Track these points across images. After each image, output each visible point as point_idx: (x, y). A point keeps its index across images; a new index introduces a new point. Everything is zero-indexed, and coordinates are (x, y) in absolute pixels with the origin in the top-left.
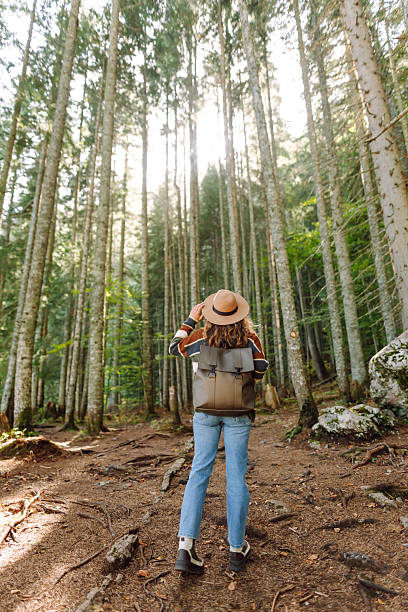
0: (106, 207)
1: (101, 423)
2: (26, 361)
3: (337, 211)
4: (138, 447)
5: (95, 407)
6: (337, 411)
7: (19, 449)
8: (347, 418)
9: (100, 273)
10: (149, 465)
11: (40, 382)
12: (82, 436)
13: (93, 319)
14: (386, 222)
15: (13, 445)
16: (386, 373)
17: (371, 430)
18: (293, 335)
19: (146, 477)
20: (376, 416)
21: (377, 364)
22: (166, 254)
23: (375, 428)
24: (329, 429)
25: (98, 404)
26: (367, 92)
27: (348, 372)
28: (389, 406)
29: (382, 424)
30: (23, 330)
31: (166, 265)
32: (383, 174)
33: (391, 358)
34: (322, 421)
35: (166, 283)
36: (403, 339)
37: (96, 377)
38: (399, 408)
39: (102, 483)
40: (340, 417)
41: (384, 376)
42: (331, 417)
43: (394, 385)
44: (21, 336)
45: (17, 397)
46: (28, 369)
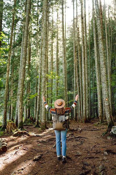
0: (45, 48)
1: (46, 126)
2: (20, 107)
5: (44, 120)
7: (19, 134)
9: (44, 73)
10: (53, 141)
11: (28, 109)
12: (40, 130)
13: (42, 90)
15: (17, 133)
18: (106, 99)
19: (50, 144)
22: (74, 56)
24: (114, 133)
30: (19, 97)
31: (74, 61)
34: (112, 130)
35: (74, 69)
37: (43, 111)
39: (39, 145)
42: (115, 129)
44: (19, 99)
45: (18, 118)
46: (21, 109)
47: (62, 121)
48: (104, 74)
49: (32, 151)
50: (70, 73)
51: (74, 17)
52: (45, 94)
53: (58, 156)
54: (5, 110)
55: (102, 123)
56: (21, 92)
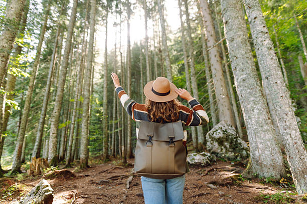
1: (87, 163)
2: (55, 135)
3: (193, 68)
4: (109, 173)
5: (84, 156)
6: (194, 155)
7: (57, 175)
8: (197, 158)
10: (118, 179)
12: (77, 170)
14: (213, 76)
15: (54, 173)
16: (213, 139)
17: (207, 162)
19: (119, 184)
20: (209, 157)
21: (209, 135)
23: (209, 162)
24: (191, 163)
25: (85, 155)
26: (206, 22)
27: (197, 138)
28: (214, 153)
29: (211, 160)
30: (54, 120)
32: (212, 56)
33: (215, 133)
34: (188, 159)
36: (219, 125)
37: (85, 142)
38: (218, 153)
39: (100, 187)
40: (195, 158)
41: (212, 141)
42: (192, 158)
43: (216, 144)
44: (52, 123)
46: (56, 139)
49: (99, 197)
52: (87, 120)
54: (21, 142)
56: (57, 114)
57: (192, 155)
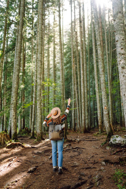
0: (41, 54)
1: (42, 137)
2: (14, 117)
4: (49, 146)
5: (39, 131)
6: (116, 137)
7: (13, 145)
8: (119, 139)
9: (40, 81)
11: (22, 119)
12: (35, 142)
13: (37, 99)
18: (106, 108)
19: (46, 155)
24: (113, 143)
30: (13, 106)
34: (112, 140)
40: (117, 139)
42: (114, 139)
44: (12, 108)
45: (12, 129)
46: (15, 119)
47: (58, 130)
48: (103, 81)
49: (27, 162)
50: (68, 80)
51: (72, 20)
52: (41, 103)
53: (54, 167)
55: (101, 132)
56: (15, 101)
57: (115, 136)
